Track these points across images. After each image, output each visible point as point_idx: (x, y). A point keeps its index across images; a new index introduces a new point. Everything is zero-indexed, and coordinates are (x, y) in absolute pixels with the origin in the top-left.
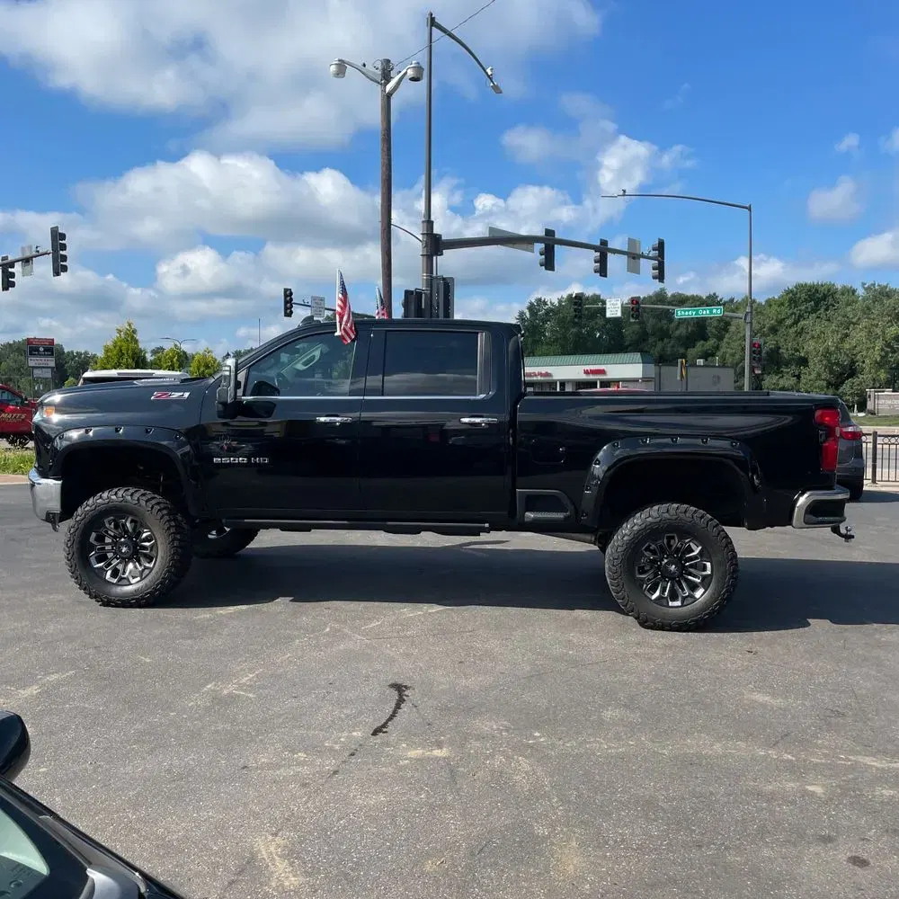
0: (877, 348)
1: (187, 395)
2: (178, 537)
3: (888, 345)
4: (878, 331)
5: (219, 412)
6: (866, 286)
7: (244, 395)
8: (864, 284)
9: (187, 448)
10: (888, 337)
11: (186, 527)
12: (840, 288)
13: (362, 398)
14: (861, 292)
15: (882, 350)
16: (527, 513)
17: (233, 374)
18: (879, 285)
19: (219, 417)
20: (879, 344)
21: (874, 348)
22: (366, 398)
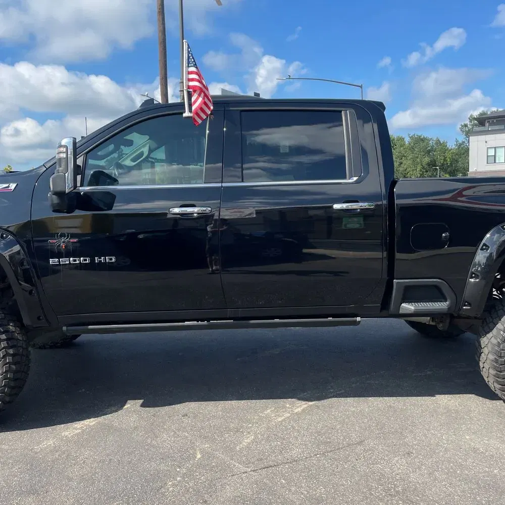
0: (418, 170)
1: (13, 186)
2: (11, 351)
3: (423, 168)
4: (418, 160)
5: (53, 205)
6: (410, 136)
7: (82, 185)
8: (409, 135)
9: (17, 248)
10: (424, 164)
11: (20, 337)
12: (395, 137)
13: (220, 185)
14: (407, 140)
15: (421, 170)
16: (403, 305)
17: (71, 156)
18: (417, 135)
19: (54, 211)
20: (419, 167)
21: (416, 170)
22: (224, 185)
